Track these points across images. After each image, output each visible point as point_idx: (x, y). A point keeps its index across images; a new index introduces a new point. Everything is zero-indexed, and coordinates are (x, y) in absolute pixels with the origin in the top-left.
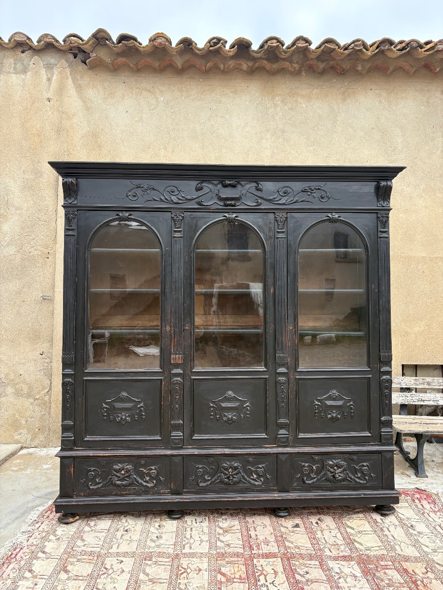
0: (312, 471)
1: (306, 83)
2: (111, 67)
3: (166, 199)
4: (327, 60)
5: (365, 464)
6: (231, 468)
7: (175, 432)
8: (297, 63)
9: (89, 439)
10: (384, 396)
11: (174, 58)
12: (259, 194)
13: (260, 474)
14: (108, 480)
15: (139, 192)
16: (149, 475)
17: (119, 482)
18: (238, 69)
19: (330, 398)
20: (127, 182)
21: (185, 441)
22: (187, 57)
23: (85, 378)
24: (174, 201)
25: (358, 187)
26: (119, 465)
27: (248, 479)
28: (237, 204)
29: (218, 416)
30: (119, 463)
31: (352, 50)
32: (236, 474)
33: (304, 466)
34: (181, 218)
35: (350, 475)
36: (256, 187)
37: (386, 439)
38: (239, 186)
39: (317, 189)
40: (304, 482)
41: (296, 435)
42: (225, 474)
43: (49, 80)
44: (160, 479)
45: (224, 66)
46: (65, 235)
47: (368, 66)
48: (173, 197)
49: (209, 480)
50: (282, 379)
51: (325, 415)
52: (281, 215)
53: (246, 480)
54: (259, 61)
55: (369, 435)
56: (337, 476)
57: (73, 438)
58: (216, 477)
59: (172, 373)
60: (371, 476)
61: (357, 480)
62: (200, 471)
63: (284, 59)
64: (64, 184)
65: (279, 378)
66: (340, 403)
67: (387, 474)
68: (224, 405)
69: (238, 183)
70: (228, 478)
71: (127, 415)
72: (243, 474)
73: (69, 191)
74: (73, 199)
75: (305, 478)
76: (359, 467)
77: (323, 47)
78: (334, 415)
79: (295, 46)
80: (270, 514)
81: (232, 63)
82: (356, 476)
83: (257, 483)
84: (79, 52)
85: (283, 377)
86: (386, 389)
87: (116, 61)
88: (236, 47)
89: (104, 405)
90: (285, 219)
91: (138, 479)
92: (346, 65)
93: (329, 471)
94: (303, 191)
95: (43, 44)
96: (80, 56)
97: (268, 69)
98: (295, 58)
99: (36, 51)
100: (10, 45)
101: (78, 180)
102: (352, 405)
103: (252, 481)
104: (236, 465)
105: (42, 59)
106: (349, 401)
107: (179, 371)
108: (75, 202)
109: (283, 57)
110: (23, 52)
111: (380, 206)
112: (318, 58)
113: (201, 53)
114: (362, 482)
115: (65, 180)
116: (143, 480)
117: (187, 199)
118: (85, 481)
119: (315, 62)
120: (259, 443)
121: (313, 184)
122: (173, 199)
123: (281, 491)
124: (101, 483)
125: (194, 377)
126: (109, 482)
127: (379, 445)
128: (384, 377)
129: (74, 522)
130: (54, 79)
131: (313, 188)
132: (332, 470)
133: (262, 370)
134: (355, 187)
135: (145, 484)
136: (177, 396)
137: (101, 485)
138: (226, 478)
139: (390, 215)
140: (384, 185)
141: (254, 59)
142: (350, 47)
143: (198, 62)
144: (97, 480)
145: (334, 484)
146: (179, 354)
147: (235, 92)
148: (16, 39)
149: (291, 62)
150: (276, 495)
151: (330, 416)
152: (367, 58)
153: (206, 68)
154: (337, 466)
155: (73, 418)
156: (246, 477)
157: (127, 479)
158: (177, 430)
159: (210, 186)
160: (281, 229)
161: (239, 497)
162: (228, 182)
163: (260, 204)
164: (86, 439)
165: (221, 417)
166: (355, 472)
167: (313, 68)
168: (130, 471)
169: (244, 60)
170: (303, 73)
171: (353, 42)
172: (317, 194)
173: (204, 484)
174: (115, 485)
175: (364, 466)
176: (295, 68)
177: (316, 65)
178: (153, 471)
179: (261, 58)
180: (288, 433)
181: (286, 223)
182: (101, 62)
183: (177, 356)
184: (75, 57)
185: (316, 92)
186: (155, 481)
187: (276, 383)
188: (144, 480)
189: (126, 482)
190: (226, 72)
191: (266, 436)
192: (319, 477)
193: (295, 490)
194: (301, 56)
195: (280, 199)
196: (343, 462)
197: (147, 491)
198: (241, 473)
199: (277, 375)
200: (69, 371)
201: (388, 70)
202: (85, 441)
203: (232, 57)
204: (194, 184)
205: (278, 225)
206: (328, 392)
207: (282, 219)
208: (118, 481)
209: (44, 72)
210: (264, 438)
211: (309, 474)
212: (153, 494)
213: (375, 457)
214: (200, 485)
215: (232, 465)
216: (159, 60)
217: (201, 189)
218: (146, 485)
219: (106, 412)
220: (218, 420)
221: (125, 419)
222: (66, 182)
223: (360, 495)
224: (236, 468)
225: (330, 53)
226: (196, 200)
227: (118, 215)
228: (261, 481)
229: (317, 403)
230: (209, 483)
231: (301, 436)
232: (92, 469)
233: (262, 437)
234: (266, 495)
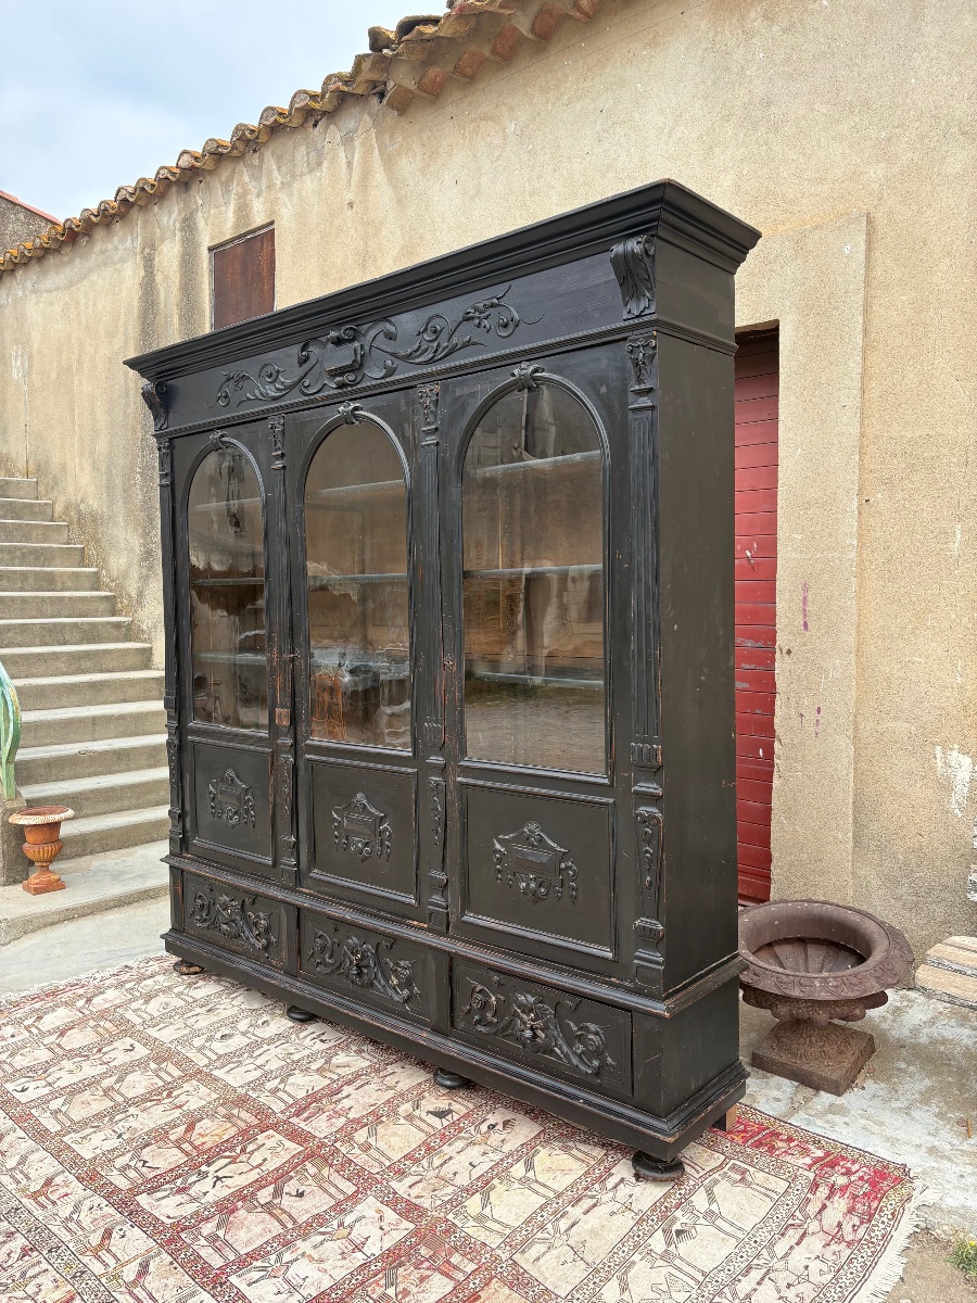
0: (485, 1005)
3: (262, 394)
5: (592, 1027)
6: (360, 951)
7: (287, 858)
9: (198, 843)
10: (642, 860)
11: (514, 23)
12: (390, 346)
13: (403, 980)
14: (213, 918)
15: (230, 388)
16: (258, 926)
17: (224, 927)
21: (301, 878)
23: (189, 737)
24: (271, 395)
26: (225, 897)
27: (383, 981)
28: (358, 379)
29: (344, 841)
32: (366, 966)
33: (475, 989)
34: (281, 428)
35: (560, 1041)
36: (386, 332)
37: (645, 980)
38: (357, 338)
39: (490, 307)
41: (461, 914)
42: (351, 961)
43: (349, 164)
44: (271, 938)
46: (161, 486)
48: (270, 387)
49: (329, 965)
50: (436, 779)
51: (513, 879)
52: (430, 391)
53: (379, 982)
55: (610, 955)
56: (529, 1033)
57: (182, 836)
58: (338, 962)
59: (279, 745)
60: (606, 1061)
62: (318, 943)
65: (430, 777)
66: (543, 858)
67: (642, 1071)
69: (356, 330)
71: (234, 811)
72: (376, 970)
74: (163, 421)
75: (476, 1017)
76: (579, 1029)
78: (532, 886)
82: (573, 1049)
83: (397, 997)
85: (437, 776)
86: (648, 842)
87: (425, 80)
89: (211, 788)
90: (434, 398)
91: (245, 928)
93: (518, 1017)
94: (464, 320)
95: (330, 99)
99: (331, 115)
100: (294, 120)
102: (571, 868)
103: (390, 991)
104: (366, 947)
105: (338, 128)
106: (565, 857)
107: (288, 740)
108: (165, 426)
110: (315, 125)
111: (630, 316)
114: (583, 1068)
117: (287, 387)
118: (193, 912)
120: (401, 914)
122: (269, 392)
123: (436, 1030)
124: (208, 921)
125: (308, 756)
126: (214, 922)
127: (627, 990)
128: (643, 809)
130: (356, 159)
131: (481, 306)
132: (523, 1017)
133: (407, 754)
135: (252, 940)
136: (286, 789)
138: (351, 970)
144: (205, 915)
145: (529, 1051)
146: (287, 707)
148: (297, 106)
151: (524, 885)
154: (535, 1011)
155: (180, 803)
156: (380, 976)
157: (233, 925)
158: (290, 856)
159: (319, 349)
160: (429, 424)
162: (333, 334)
163: (391, 372)
164: (194, 842)
165: (348, 844)
166: (571, 1037)
168: (235, 912)
172: (493, 320)
173: (324, 970)
174: (221, 930)
175: (590, 1031)
178: (262, 921)
180: (444, 906)
181: (436, 406)
183: (283, 711)
184: (380, 101)
186: (265, 941)
187: (427, 786)
188: (252, 933)
189: (232, 929)
191: (414, 902)
192: (501, 1025)
193: (457, 1037)
195: (425, 351)
196: (546, 1006)
197: (256, 955)
198: (373, 967)
199: (428, 771)
200: (173, 723)
204: (295, 350)
205: (423, 416)
206: (521, 827)
207: (428, 399)
208: (223, 923)
209: (343, 152)
210: (412, 905)
211: (483, 1012)
212: (264, 963)
214: (318, 969)
215: (360, 946)
216: (489, 40)
217: (307, 359)
218: (254, 944)
219: (213, 800)
220: (344, 849)
221: (232, 817)
224: (365, 955)
226: (300, 385)
227: (209, 438)
228: (404, 994)
229: (498, 847)
230: (329, 970)
231: (469, 917)
233: (407, 901)
234: (410, 1028)
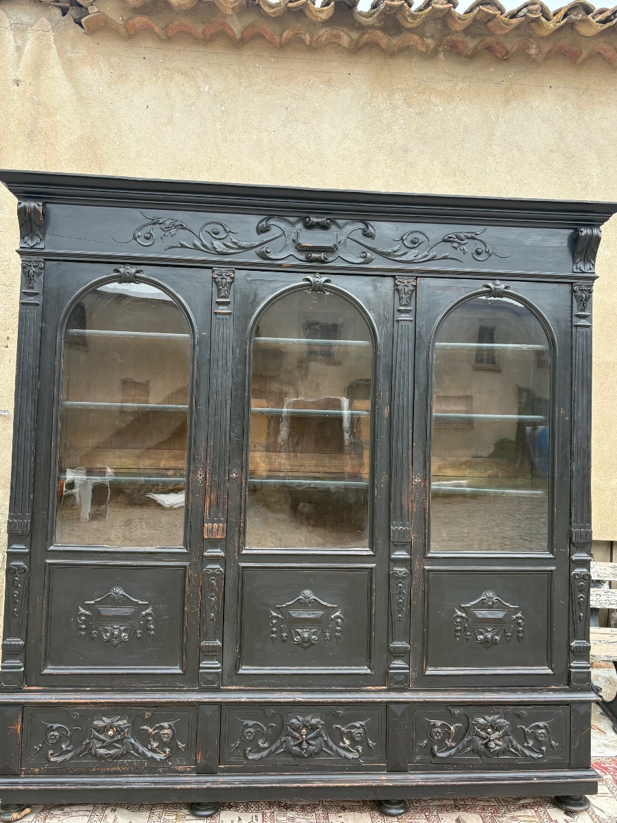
0: (447, 734)
1: (446, 73)
2: (123, 31)
3: (204, 246)
4: (481, 35)
5: (541, 724)
6: (305, 726)
7: (206, 660)
8: (432, 37)
9: (52, 671)
10: (577, 603)
11: (228, 21)
12: (368, 242)
13: (357, 739)
14: (83, 747)
15: (156, 231)
16: (157, 737)
17: (102, 751)
18: (334, 44)
19: (483, 605)
20: (136, 213)
21: (225, 677)
22: (250, 18)
23: (48, 561)
24: (219, 249)
25: (539, 238)
26: (104, 719)
27: (335, 747)
28: (330, 259)
29: (284, 635)
30: (104, 716)
31: (523, 18)
32: (313, 738)
33: (434, 726)
34: (229, 280)
35: (515, 743)
36: (364, 231)
37: (579, 681)
38: (333, 227)
39: (469, 238)
40: (434, 755)
41: (422, 671)
42: (294, 738)
43: (19, 49)
44: (177, 745)
45: (312, 37)
46: (22, 304)
47: (546, 48)
48: (216, 244)
49: (265, 749)
50: (401, 570)
51: (473, 634)
52: (406, 283)
53: (331, 749)
54: (370, 31)
55: (549, 671)
56: (492, 745)
57: (22, 669)
58: (278, 743)
59: (205, 557)
60: (551, 745)
61: (527, 752)
62: (250, 732)
63: (410, 30)
64: (22, 212)
65: (395, 569)
66: (500, 615)
67: (578, 742)
68: (295, 614)
69: (333, 221)
70: (300, 745)
71: (122, 628)
72: (326, 739)
73: (30, 224)
74: (37, 240)
75: (436, 747)
76: (530, 729)
77: (475, 12)
78: (489, 636)
79: (431, 8)
80: (372, 809)
81: (324, 33)
82: (526, 745)
83: (350, 756)
84: (72, 5)
85: (402, 567)
86: (581, 591)
87: (131, 22)
88: (333, 3)
89: (82, 611)
90: (412, 288)
91: (137, 744)
92: (512, 45)
93: (478, 735)
94: (445, 241)
96: (72, 12)
97: (383, 46)
98: (429, 29)
101: (48, 206)
102: (521, 618)
103: (342, 752)
104: (314, 721)
105: (7, 15)
106: (516, 611)
107: (218, 552)
108: (41, 246)
109: (410, 26)
111: (578, 271)
112: (467, 31)
113: (274, 13)
114: (535, 755)
115: (23, 204)
116: (147, 748)
117: (240, 247)
118: (41, 748)
119: (461, 37)
120: (356, 682)
121: (463, 230)
122: (216, 246)
123: (393, 770)
124: (70, 751)
125: (243, 564)
126: (85, 749)
127: (565, 691)
128: (578, 570)
129: (21, 819)
130: (26, 49)
131: (462, 236)
132: (483, 733)
133: (365, 553)
134: (534, 237)
135: (149, 754)
136: (212, 596)
137: (70, 755)
138: (295, 746)
139: (593, 288)
140: (587, 235)
141: (361, 28)
142: (521, 14)
143: (269, 29)
144: (63, 746)
145: (488, 759)
146: (219, 522)
147: (328, 82)
149: (422, 35)
150: (383, 777)
151: (482, 637)
152: (545, 33)
153: (281, 38)
154: (492, 727)
155: (24, 633)
156: (331, 743)
157: (118, 745)
158: (211, 658)
159: (283, 225)
160: (405, 305)
161: (317, 781)
162: (314, 220)
163: (369, 261)
164: (46, 671)
165: (291, 636)
166: (523, 737)
167: (456, 48)
168: (123, 731)
169: (345, 29)
170: (441, 56)
171: (526, 6)
172: (470, 247)
173: (257, 756)
174: (96, 756)
175: (539, 727)
176: (428, 46)
177: (463, 42)
178: (166, 731)
179: (372, 27)
180: (407, 666)
181: (414, 293)
182: (106, 22)
183: (215, 525)
184: (64, 14)
185: (460, 87)
186: (168, 750)
187: (390, 576)
188: (149, 747)
189: (117, 750)
190: (313, 48)
191: (369, 671)
192: (460, 746)
193: (416, 769)
194: (439, 26)
195: (406, 253)
196: (503, 720)
197: (152, 768)
198: (322, 736)
199: (392, 564)
200: (20, 548)
201: (578, 57)
202: (44, 675)
203: (326, 23)
204: (254, 220)
205: (400, 299)
206: (480, 596)
207: (406, 288)
208: (100, 748)
209: (11, 37)
210: (365, 674)
211: (442, 741)
212: (164, 774)
213: (560, 710)
214: (250, 757)
215: (308, 722)
216: (203, 23)
217: (266, 230)
218: (152, 757)
219: (85, 622)
220: (284, 641)
221: (119, 635)
222: (24, 208)
223: (530, 778)
224: (313, 728)
225: (486, 23)
226: (258, 249)
227: (117, 271)
228: (358, 751)
229: (459, 613)
230: (265, 753)
231: (430, 671)
232: (55, 726)
233: (362, 672)
234: (366, 777)
